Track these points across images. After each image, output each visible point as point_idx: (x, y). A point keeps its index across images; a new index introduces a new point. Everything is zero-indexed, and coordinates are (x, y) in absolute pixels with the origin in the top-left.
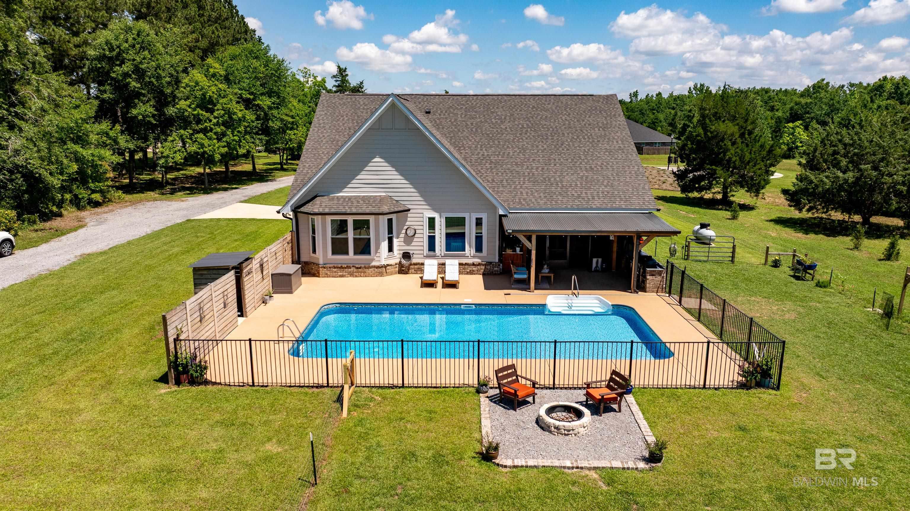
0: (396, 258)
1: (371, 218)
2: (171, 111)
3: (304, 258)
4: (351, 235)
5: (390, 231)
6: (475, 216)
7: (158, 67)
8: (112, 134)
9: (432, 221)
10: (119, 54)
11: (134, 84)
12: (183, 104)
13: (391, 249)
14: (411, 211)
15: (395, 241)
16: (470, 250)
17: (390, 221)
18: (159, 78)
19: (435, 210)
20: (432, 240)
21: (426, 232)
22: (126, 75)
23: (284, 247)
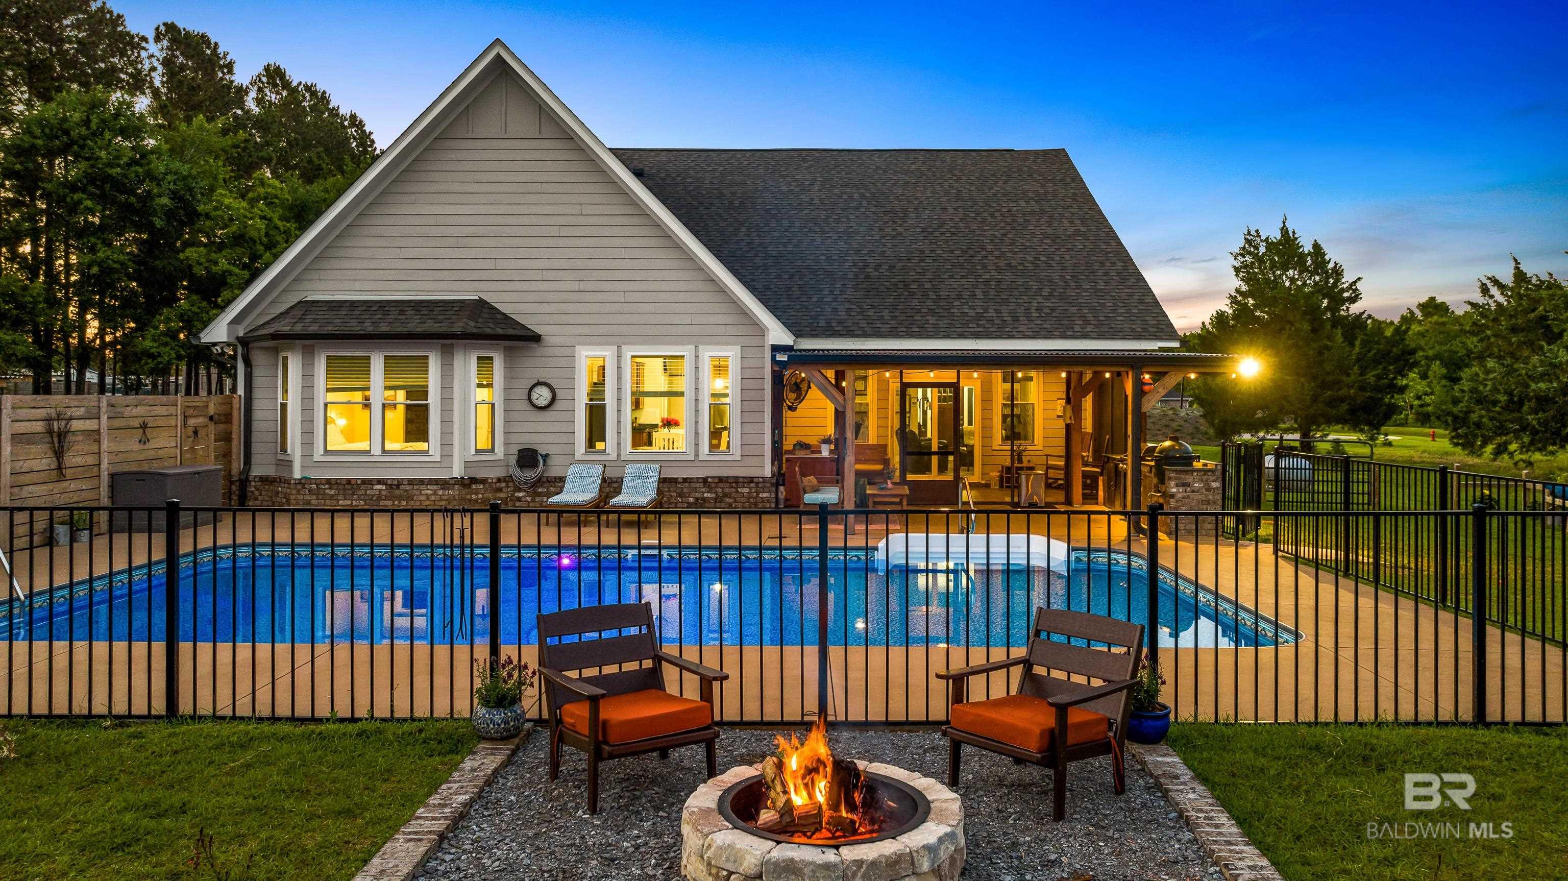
0: (501, 464)
1: (433, 353)
3: (260, 467)
4: (377, 396)
6: (708, 353)
14: (544, 341)
15: (500, 419)
16: (695, 444)
17: (486, 363)
19: (605, 338)
21: (582, 396)
23: (192, 422)
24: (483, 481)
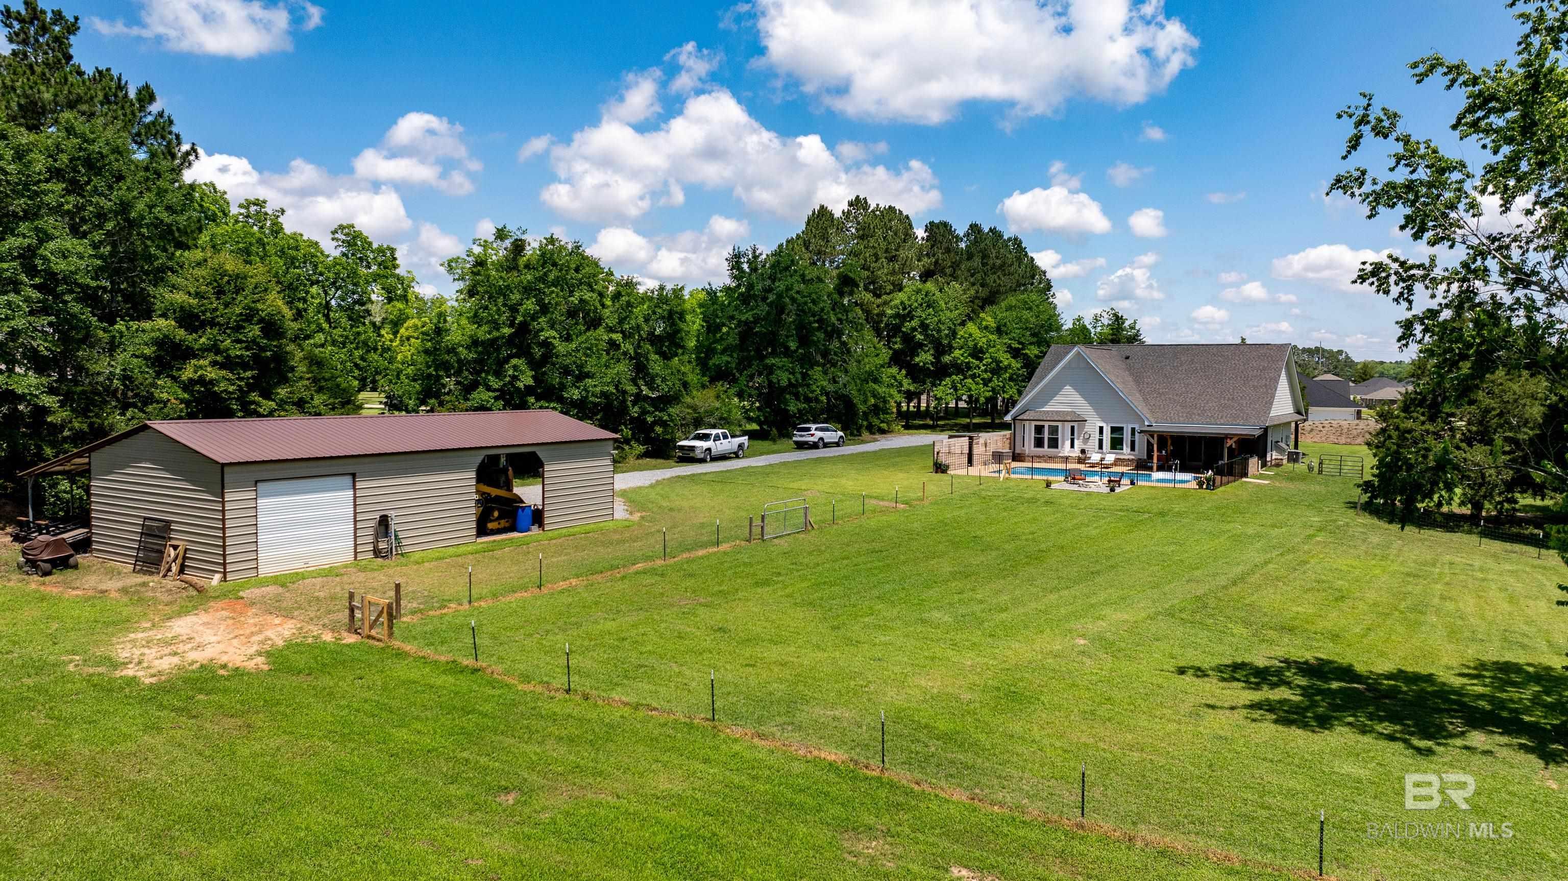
0: (1076, 453)
1: (1060, 424)
2: (947, 359)
3: (1018, 451)
4: (1046, 435)
5: (1073, 433)
6: (1130, 426)
7: (940, 321)
8: (898, 377)
9: (1101, 429)
10: (910, 312)
11: (919, 337)
12: (957, 353)
13: (1072, 446)
14: (1088, 422)
15: (1076, 442)
16: (1126, 449)
17: (1073, 428)
18: (939, 331)
19: (1104, 421)
20: (1101, 441)
21: (1097, 436)
22: (914, 329)
23: (1003, 440)
24: (1072, 457)
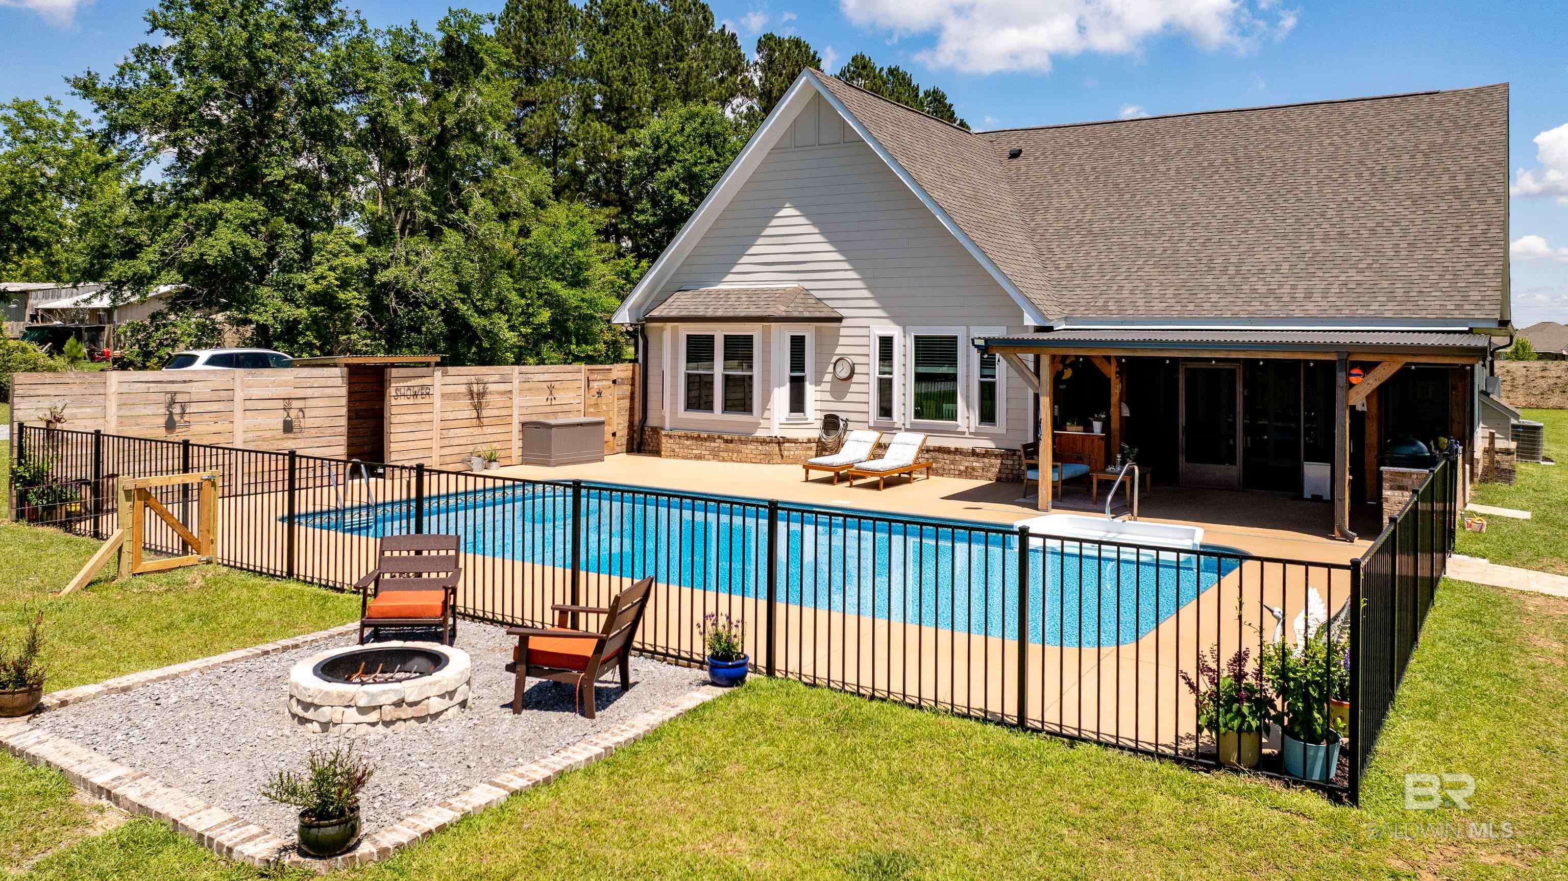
0: (808, 426)
1: (756, 330)
3: (652, 420)
4: (719, 369)
5: (798, 361)
6: (979, 334)
9: (886, 344)
13: (797, 403)
14: (845, 322)
16: (966, 417)
17: (798, 344)
19: (896, 318)
20: (885, 387)
21: (875, 370)
23: (595, 385)
24: (795, 441)
